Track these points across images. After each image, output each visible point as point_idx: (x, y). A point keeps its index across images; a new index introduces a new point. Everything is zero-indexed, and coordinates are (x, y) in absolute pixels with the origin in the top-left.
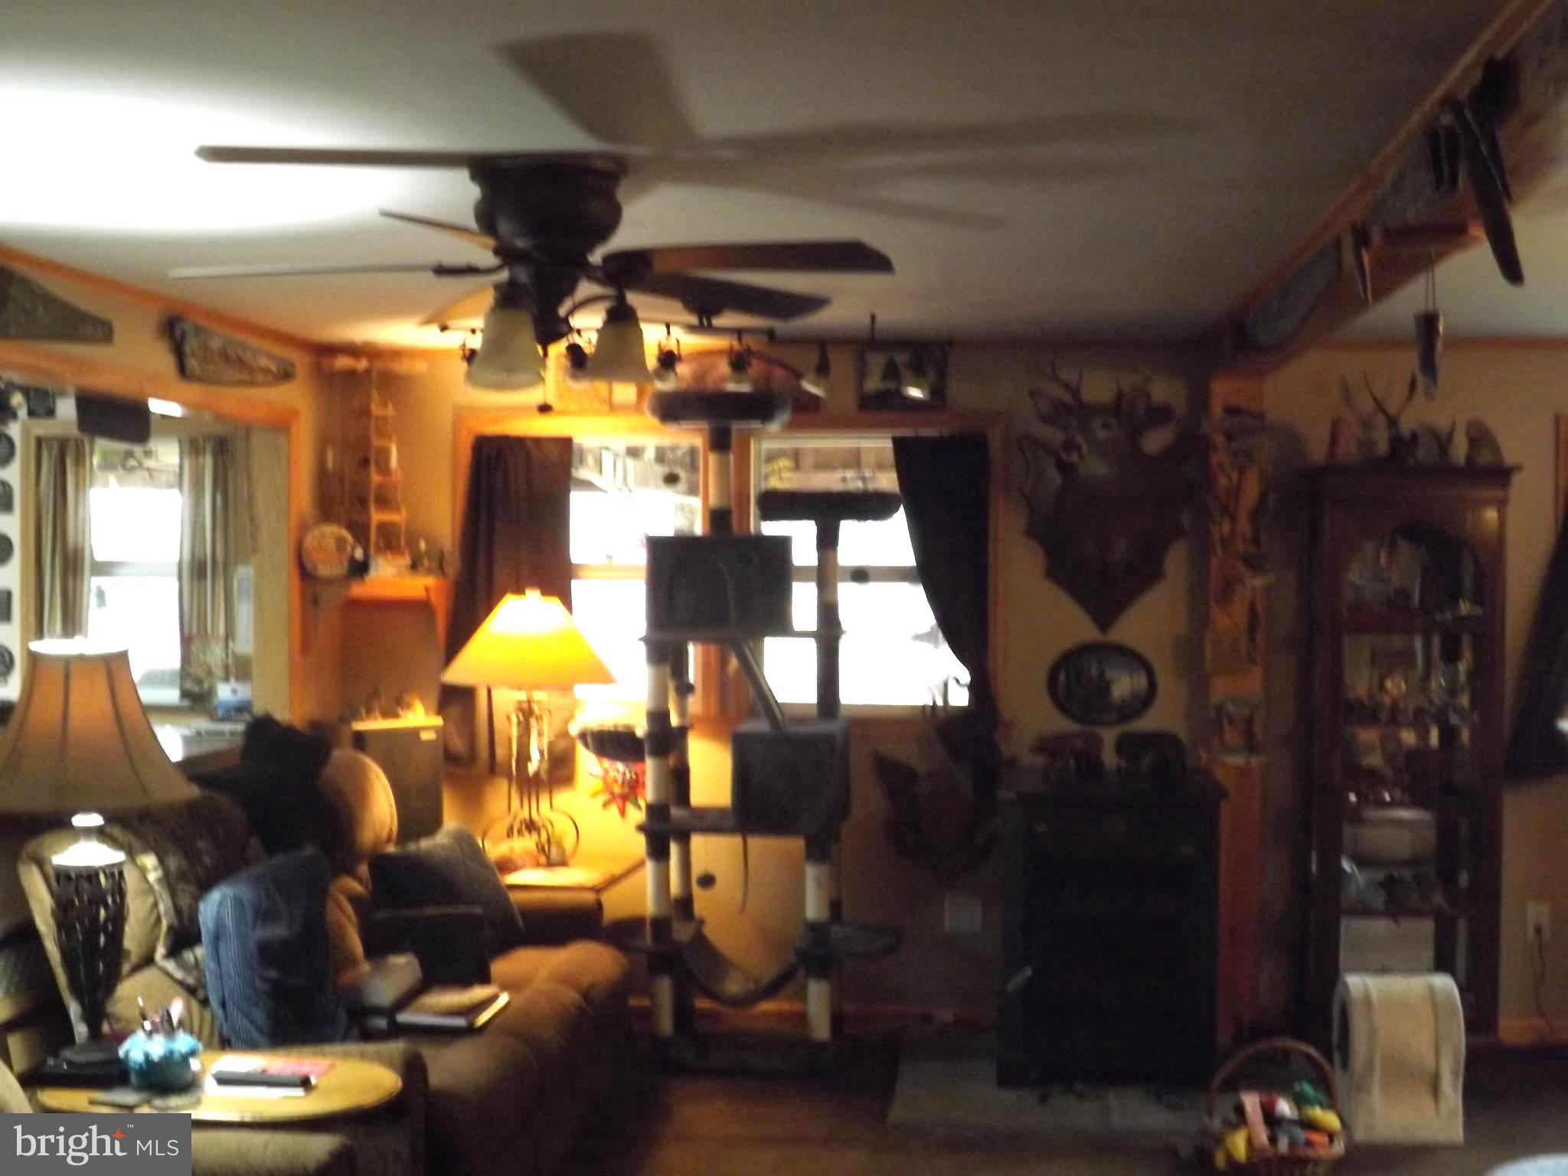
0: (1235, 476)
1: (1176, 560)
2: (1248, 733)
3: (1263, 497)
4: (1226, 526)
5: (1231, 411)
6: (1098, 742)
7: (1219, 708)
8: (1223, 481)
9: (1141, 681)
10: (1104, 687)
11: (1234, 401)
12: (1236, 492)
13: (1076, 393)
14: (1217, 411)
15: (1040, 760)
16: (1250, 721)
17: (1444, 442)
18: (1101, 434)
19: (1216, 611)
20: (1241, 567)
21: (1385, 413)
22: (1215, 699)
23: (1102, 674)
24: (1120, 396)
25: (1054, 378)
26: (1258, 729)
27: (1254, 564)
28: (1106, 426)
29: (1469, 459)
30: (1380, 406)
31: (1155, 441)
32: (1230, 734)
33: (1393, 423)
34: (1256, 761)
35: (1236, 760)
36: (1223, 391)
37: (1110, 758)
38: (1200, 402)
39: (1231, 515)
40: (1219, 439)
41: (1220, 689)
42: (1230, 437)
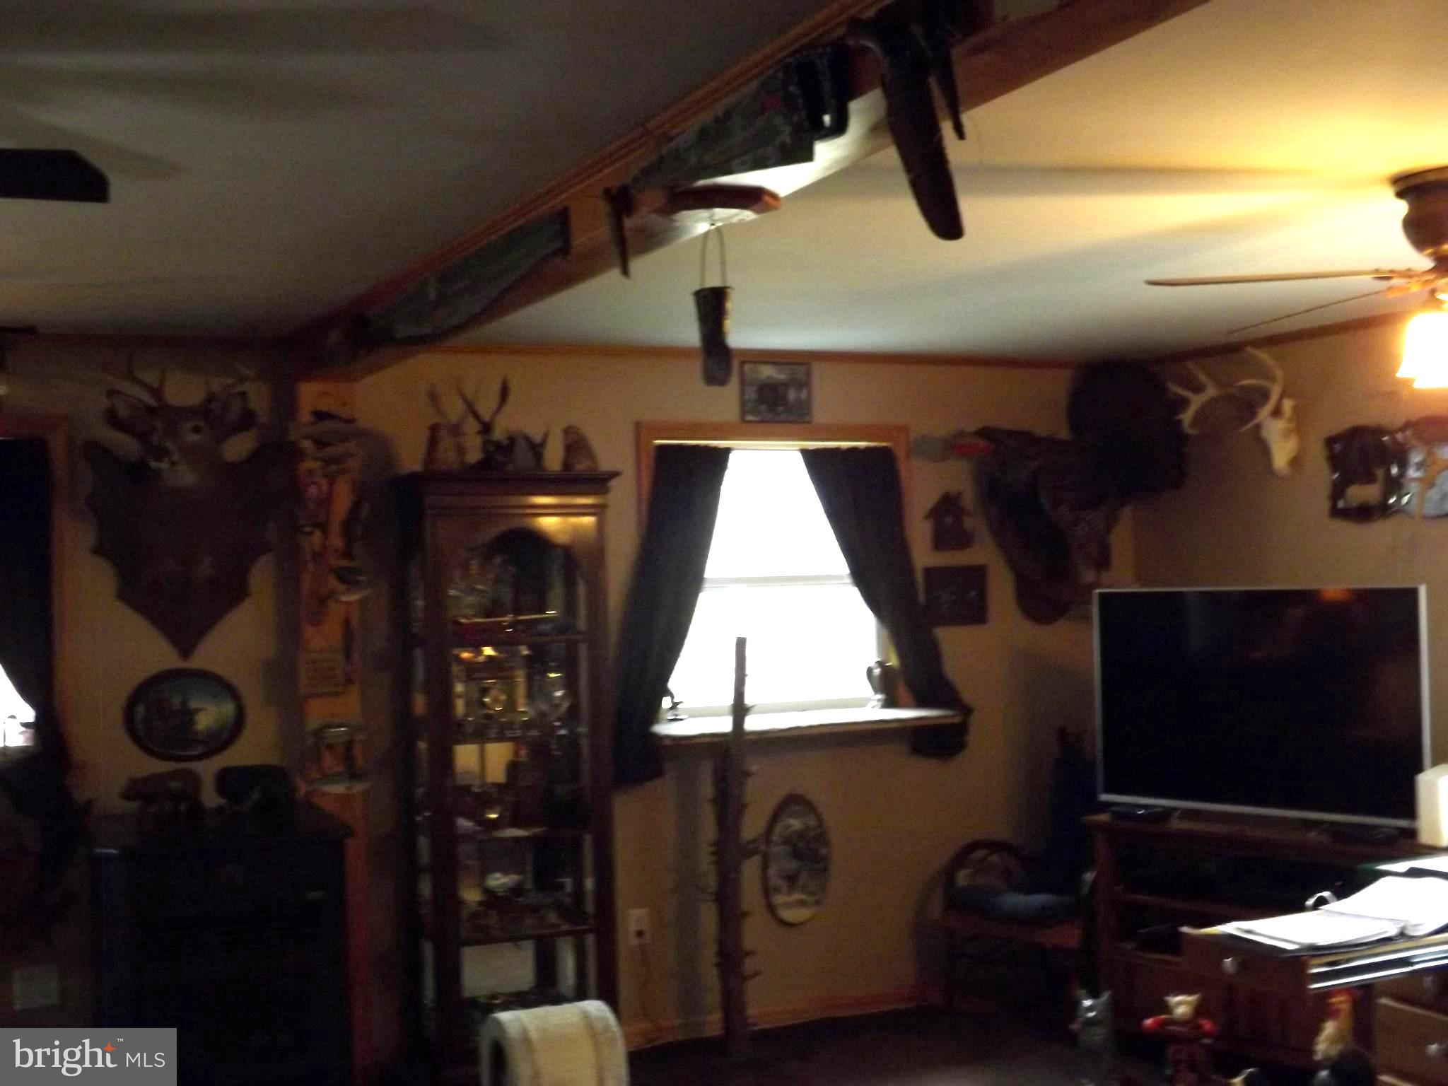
0: (324, 483)
1: (262, 575)
2: (348, 758)
3: (356, 506)
4: (317, 536)
5: (320, 416)
6: (193, 780)
7: (318, 733)
8: (313, 490)
9: (228, 709)
10: (188, 715)
11: (324, 406)
12: (326, 501)
13: (157, 393)
14: (305, 416)
15: (133, 806)
16: (349, 746)
17: (537, 449)
18: (193, 438)
19: (309, 631)
20: (333, 583)
21: (476, 415)
22: (313, 724)
23: (184, 703)
24: (211, 398)
25: (131, 376)
26: (358, 752)
27: (347, 578)
28: (196, 430)
29: (567, 465)
30: (472, 410)
31: (238, 448)
32: (329, 760)
33: (486, 428)
34: (358, 787)
35: (337, 789)
36: (310, 394)
37: (210, 798)
38: (286, 405)
39: (323, 527)
40: (307, 444)
41: (316, 714)
42: (320, 444)
